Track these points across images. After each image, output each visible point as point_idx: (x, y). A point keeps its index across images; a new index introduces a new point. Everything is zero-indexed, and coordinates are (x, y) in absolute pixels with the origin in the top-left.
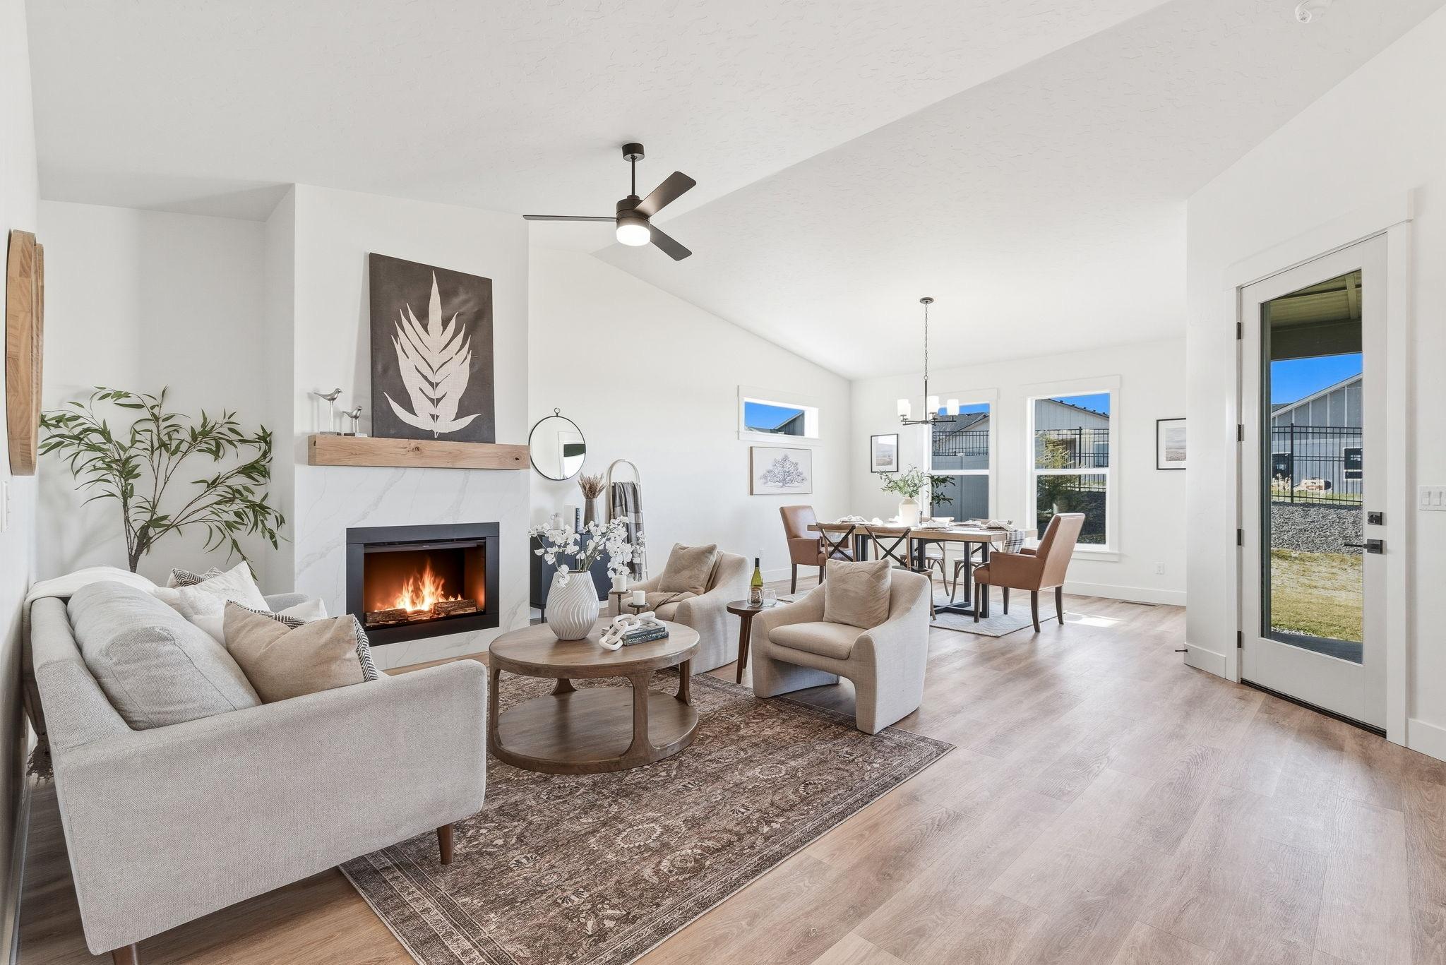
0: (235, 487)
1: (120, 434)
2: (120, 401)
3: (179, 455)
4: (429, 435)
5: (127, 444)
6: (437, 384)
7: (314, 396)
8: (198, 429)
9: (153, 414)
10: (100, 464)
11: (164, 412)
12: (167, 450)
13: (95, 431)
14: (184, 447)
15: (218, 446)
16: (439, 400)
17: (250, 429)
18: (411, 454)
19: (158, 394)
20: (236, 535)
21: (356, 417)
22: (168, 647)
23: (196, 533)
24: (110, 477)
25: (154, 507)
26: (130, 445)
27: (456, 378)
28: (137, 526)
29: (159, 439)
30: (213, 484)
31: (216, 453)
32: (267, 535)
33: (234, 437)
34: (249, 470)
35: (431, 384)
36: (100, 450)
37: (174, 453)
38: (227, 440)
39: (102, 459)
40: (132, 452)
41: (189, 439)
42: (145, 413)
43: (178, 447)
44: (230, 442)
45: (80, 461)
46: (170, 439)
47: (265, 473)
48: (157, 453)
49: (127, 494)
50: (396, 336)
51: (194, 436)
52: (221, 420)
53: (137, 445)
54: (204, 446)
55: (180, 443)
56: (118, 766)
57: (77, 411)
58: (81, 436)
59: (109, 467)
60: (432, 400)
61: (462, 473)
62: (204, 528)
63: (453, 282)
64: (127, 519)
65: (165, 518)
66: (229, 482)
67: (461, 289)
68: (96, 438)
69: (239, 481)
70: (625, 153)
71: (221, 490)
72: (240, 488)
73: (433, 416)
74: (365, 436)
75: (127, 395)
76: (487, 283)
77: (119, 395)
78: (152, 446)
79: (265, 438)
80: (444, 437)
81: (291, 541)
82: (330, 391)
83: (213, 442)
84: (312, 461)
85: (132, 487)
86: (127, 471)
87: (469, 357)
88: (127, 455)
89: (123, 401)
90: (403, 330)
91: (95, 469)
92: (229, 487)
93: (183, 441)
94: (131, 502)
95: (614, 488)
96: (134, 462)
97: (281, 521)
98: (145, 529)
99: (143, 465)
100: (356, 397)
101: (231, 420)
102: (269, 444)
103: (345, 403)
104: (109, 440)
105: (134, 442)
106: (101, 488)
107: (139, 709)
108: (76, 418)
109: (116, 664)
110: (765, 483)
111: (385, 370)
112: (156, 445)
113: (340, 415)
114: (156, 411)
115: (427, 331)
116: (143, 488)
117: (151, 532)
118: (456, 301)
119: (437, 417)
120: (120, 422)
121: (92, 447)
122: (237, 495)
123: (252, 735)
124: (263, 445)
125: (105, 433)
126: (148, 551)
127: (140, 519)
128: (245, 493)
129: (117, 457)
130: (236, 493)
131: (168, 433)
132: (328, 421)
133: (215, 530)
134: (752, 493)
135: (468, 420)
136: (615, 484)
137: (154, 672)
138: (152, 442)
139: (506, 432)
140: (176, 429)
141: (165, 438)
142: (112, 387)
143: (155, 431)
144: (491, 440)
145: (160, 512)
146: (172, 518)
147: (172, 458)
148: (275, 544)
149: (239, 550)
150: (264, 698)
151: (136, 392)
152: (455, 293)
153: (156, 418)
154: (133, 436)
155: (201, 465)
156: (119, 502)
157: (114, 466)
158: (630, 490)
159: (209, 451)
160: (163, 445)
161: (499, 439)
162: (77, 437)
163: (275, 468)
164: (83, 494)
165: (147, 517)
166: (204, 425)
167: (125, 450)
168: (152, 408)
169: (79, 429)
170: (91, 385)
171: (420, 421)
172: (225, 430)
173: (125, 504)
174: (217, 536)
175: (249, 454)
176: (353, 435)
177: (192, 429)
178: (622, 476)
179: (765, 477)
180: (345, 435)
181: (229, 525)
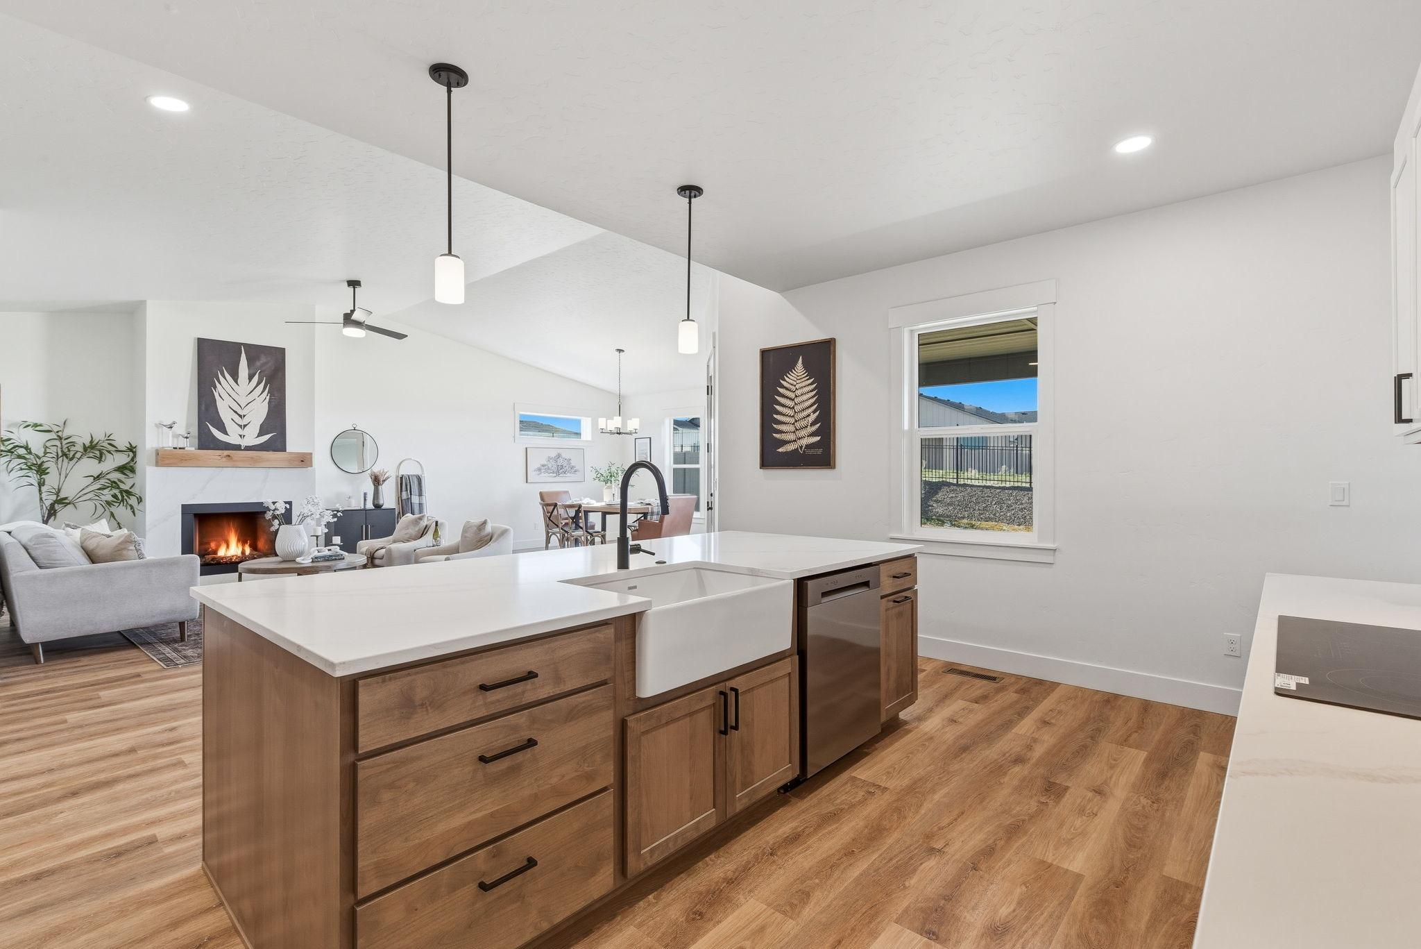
0: (112, 480)
1: (37, 448)
2: (37, 428)
3: (75, 460)
4: (238, 448)
5: (41, 454)
6: (244, 416)
7: (160, 425)
8: (88, 444)
9: (58, 436)
10: (24, 467)
11: (65, 435)
12: (67, 458)
13: (21, 447)
14: (78, 455)
15: (101, 454)
16: (245, 426)
17: (122, 444)
18: (224, 459)
19: (61, 424)
20: (113, 509)
21: (187, 438)
22: (52, 540)
23: (86, 507)
24: (30, 474)
25: (59, 490)
26: (43, 455)
27: (258, 410)
28: (48, 503)
29: (62, 451)
30: (97, 478)
31: (100, 459)
32: (129, 508)
33: (111, 448)
34: (121, 469)
35: (240, 416)
36: (24, 458)
37: (71, 459)
38: (107, 451)
39: (26, 464)
40: (45, 459)
41: (82, 450)
42: (53, 435)
43: (74, 455)
44: (109, 452)
45: (11, 466)
46: (69, 451)
47: (133, 471)
48: (60, 459)
49: (41, 484)
50: (215, 387)
51: (85, 449)
52: (102, 438)
53: (48, 455)
54: (91, 455)
55: (75, 453)
56: (34, 578)
57: (11, 436)
58: (13, 450)
59: (30, 468)
60: (240, 426)
61: (264, 470)
62: (91, 505)
63: (255, 352)
64: (41, 499)
65: (66, 498)
66: (108, 476)
67: (263, 356)
68: (22, 451)
69: (116, 476)
70: (349, 286)
71: (103, 481)
72: (116, 480)
73: (240, 436)
74: (193, 449)
75: (41, 425)
76: (282, 352)
77: (36, 425)
78: (57, 456)
79: (132, 449)
80: (248, 448)
81: (144, 512)
82: (169, 422)
83: (98, 453)
84: (157, 464)
85: (44, 480)
86: (41, 471)
87: (268, 397)
88: (42, 460)
89: (38, 428)
90: (220, 383)
91: (21, 469)
92: (109, 480)
93: (77, 451)
94: (44, 489)
95: (401, 478)
96: (45, 466)
97: (140, 500)
98: (52, 505)
99: (51, 466)
100: (188, 426)
101: (110, 438)
102: (135, 453)
103: (180, 429)
104: (30, 453)
105: (45, 453)
106: (25, 481)
107: (42, 561)
108: (10, 439)
109: (34, 545)
110: (539, 474)
111: (207, 409)
112: (60, 454)
113: (176, 436)
114: (60, 434)
115: (237, 383)
116: (52, 480)
117: (57, 506)
118: (258, 364)
119: (244, 436)
120: (36, 441)
121: (19, 457)
122: (114, 485)
123: (86, 573)
124: (131, 454)
125: (27, 448)
126: (55, 518)
127: (49, 499)
128: (119, 483)
129: (35, 462)
130: (114, 484)
131: (68, 447)
132: (169, 442)
133: (98, 505)
134: (527, 482)
135: (266, 437)
136: (403, 475)
137: (47, 548)
138: (57, 453)
139: (294, 444)
140: (73, 444)
141: (66, 450)
142: (31, 420)
143: (59, 445)
144: (285, 450)
145: (62, 495)
146: (70, 499)
147: (71, 462)
148: (134, 512)
149: (115, 519)
150: (93, 563)
151: (46, 422)
152: (258, 358)
153: (60, 438)
154: (45, 450)
155: (90, 466)
156: (36, 489)
157: (33, 468)
158: (416, 480)
159: (95, 457)
160: (64, 455)
161: (290, 448)
162: (9, 451)
163: (138, 467)
164: (13, 485)
165: (54, 497)
166: (91, 442)
167: (39, 458)
168: (58, 432)
169: (12, 446)
170: (19, 419)
171: (233, 439)
172: (105, 444)
173: (40, 490)
174: (100, 510)
175: (122, 459)
176: (184, 448)
177: (84, 444)
178: (408, 470)
179: (539, 470)
180: (180, 448)
181: (108, 503)
